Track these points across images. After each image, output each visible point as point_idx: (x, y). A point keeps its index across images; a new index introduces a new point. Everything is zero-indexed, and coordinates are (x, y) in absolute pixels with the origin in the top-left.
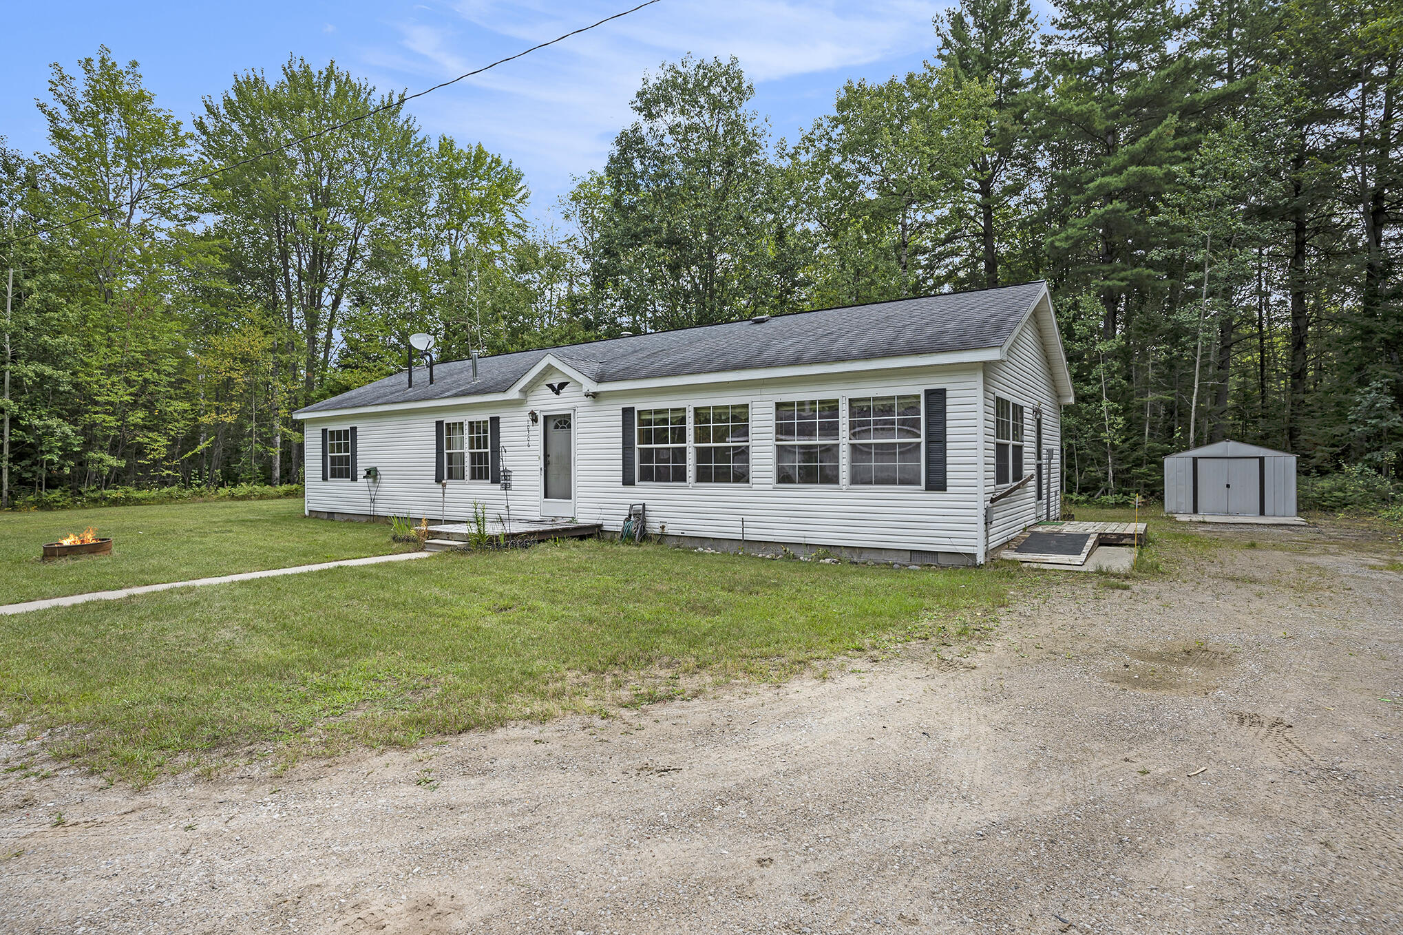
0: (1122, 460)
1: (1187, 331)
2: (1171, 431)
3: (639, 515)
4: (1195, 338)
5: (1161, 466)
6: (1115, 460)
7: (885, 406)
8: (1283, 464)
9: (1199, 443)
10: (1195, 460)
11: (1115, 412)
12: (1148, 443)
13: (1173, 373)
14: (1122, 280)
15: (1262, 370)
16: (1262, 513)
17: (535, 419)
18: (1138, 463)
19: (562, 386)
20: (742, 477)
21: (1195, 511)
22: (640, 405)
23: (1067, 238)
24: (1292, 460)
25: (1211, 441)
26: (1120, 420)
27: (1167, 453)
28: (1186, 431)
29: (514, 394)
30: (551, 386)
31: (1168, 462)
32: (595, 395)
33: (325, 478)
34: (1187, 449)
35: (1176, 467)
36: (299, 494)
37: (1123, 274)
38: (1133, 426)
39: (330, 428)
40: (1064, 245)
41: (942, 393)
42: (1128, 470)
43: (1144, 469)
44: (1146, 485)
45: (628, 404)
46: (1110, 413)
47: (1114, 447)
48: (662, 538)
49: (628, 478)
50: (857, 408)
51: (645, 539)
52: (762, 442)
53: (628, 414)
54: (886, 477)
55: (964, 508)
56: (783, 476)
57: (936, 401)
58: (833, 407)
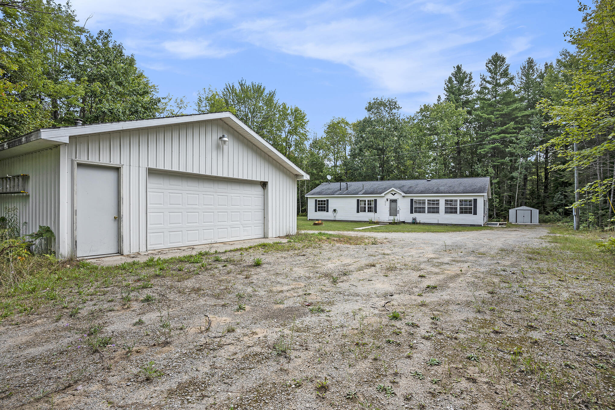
0: (498, 210)
1: (515, 178)
2: (510, 202)
3: (414, 219)
4: (517, 179)
5: (508, 212)
6: (496, 210)
7: (466, 201)
8: (536, 212)
9: (518, 206)
10: (516, 210)
11: (497, 198)
12: (504, 205)
13: (511, 188)
14: (498, 162)
15: (538, 182)
16: (531, 223)
17: (387, 200)
18: (502, 211)
19: (395, 194)
20: (438, 212)
21: (516, 222)
22: (414, 199)
23: (484, 151)
24: (538, 211)
25: (521, 206)
26: (498, 200)
27: (510, 208)
28: (514, 203)
29: (383, 195)
30: (392, 194)
31: (510, 211)
32: (404, 196)
33: (316, 211)
34: (515, 208)
35: (512, 212)
36: (306, 215)
37: (499, 161)
38: (501, 201)
39: (318, 199)
40: (484, 153)
41: (476, 199)
42: (499, 213)
43: (503, 212)
44: (504, 216)
45: (412, 198)
46: (495, 198)
47: (496, 206)
48: (420, 223)
49: (412, 212)
50: (461, 201)
51: (417, 223)
52: (442, 206)
53: (412, 200)
54: (466, 213)
55: (480, 218)
56: (446, 212)
57: (475, 201)
58: (456, 201)
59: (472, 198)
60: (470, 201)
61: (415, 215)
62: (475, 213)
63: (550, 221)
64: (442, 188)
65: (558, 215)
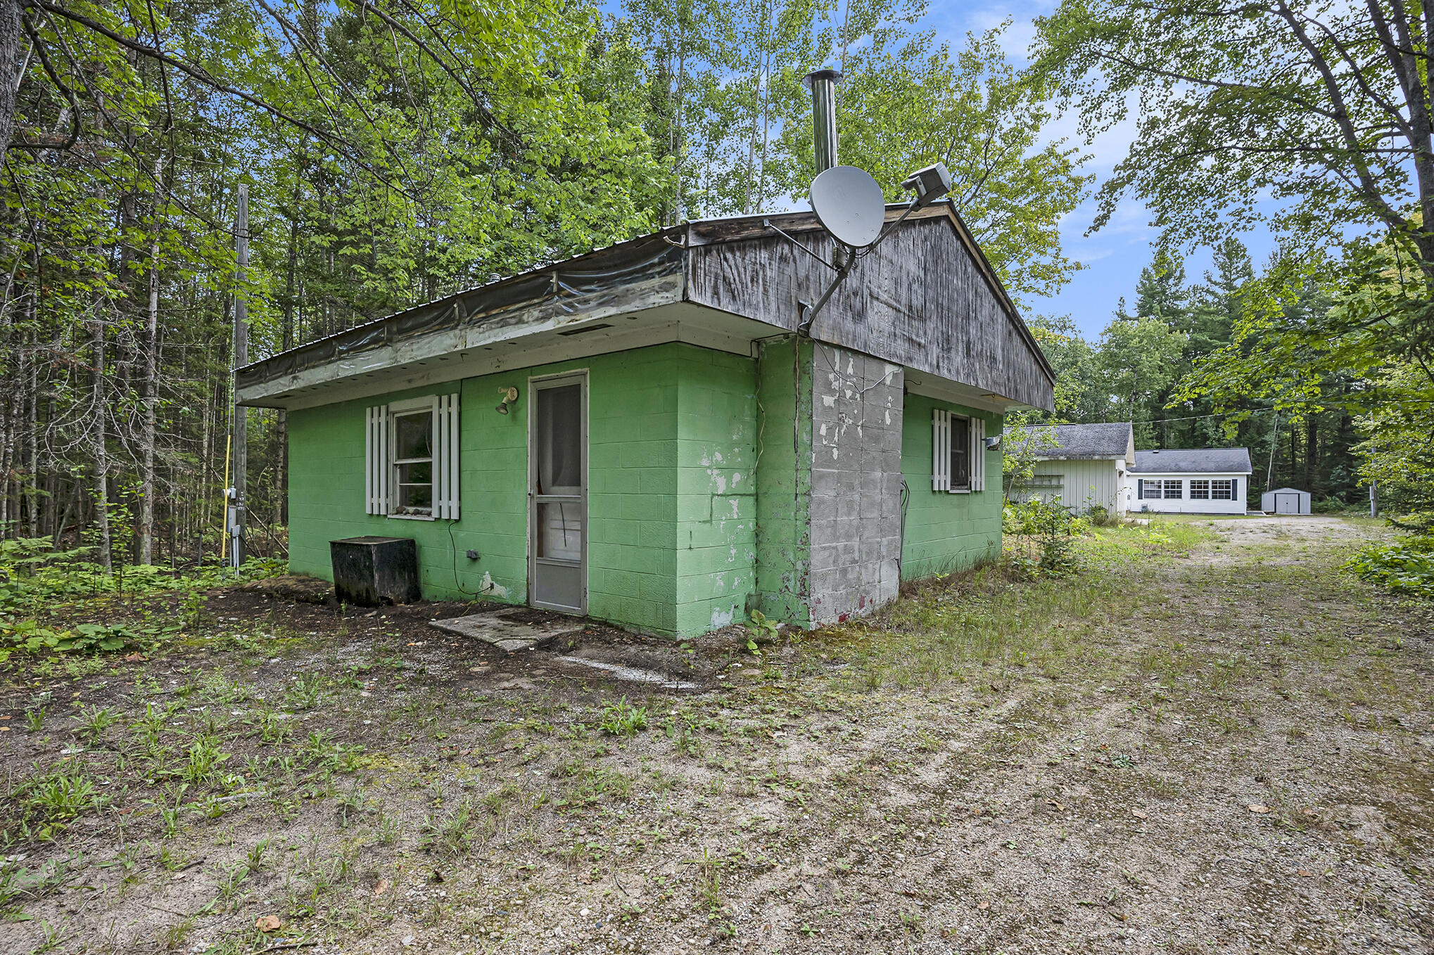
3: (1145, 507)
7: (1221, 482)
8: (1306, 496)
22: (1144, 478)
24: (1308, 495)
25: (1285, 487)
41: (1236, 480)
45: (1141, 478)
48: (1153, 512)
49: (1140, 497)
50: (1214, 482)
51: (1149, 513)
52: (1186, 489)
53: (1140, 481)
54: (1221, 497)
55: (1240, 504)
56: (1192, 497)
57: (1235, 482)
58: (1206, 482)
59: (1230, 479)
60: (1228, 482)
61: (1145, 501)
62: (1235, 498)
63: (1326, 510)
64: (1183, 465)
65: (1339, 502)
